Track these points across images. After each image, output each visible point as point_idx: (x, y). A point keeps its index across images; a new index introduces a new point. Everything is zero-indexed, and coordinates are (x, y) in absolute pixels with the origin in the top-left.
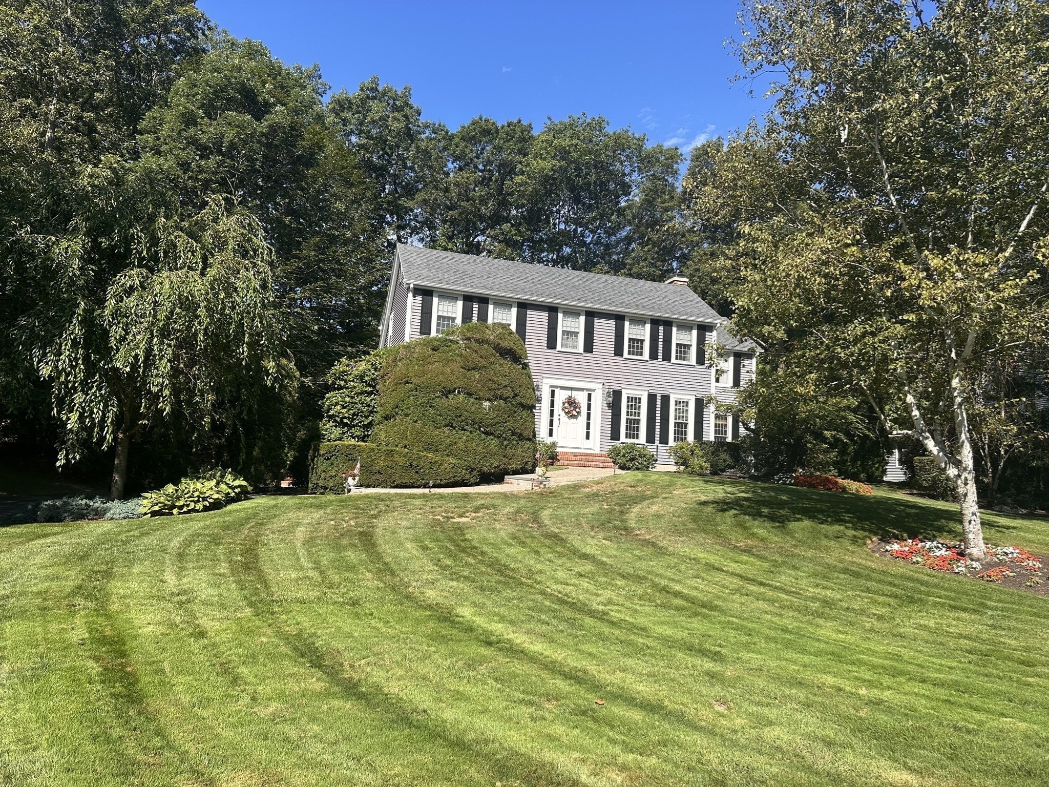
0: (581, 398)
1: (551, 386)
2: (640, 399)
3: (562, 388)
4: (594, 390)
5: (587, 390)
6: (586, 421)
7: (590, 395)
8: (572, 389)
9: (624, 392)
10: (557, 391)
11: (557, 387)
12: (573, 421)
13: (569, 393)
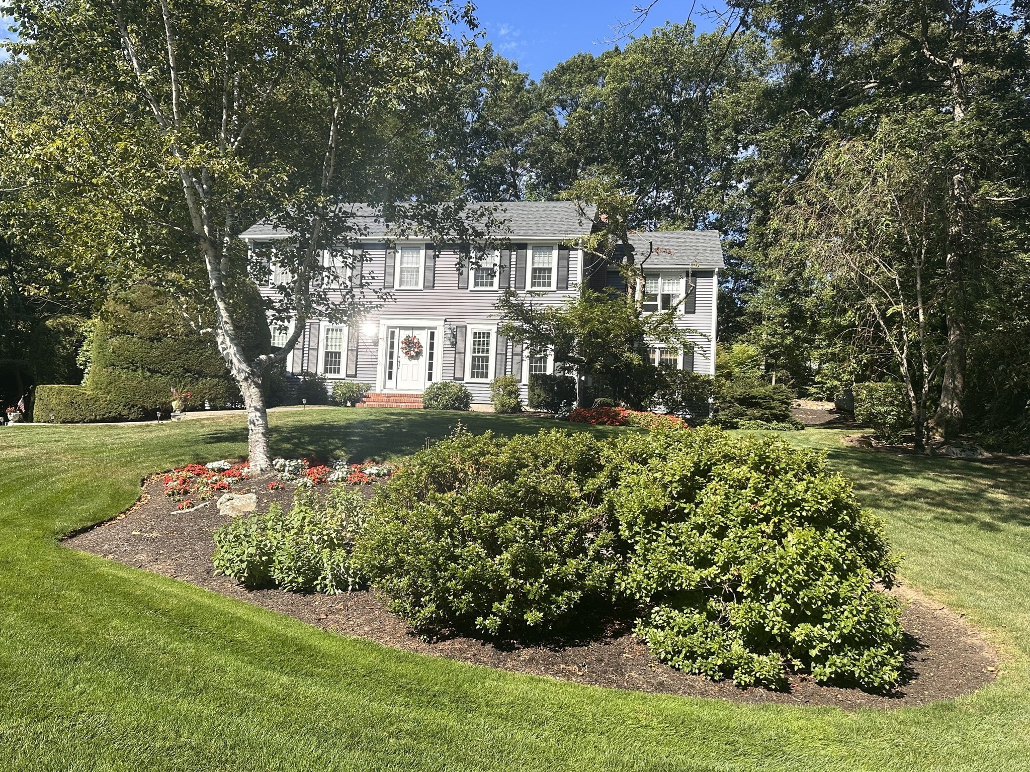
0: (423, 338)
1: (389, 327)
2: (488, 334)
3: (401, 328)
4: (435, 328)
5: (429, 328)
6: (428, 361)
7: (432, 334)
8: (413, 328)
9: (469, 327)
10: (397, 331)
11: (396, 327)
12: (414, 362)
13: (409, 333)
